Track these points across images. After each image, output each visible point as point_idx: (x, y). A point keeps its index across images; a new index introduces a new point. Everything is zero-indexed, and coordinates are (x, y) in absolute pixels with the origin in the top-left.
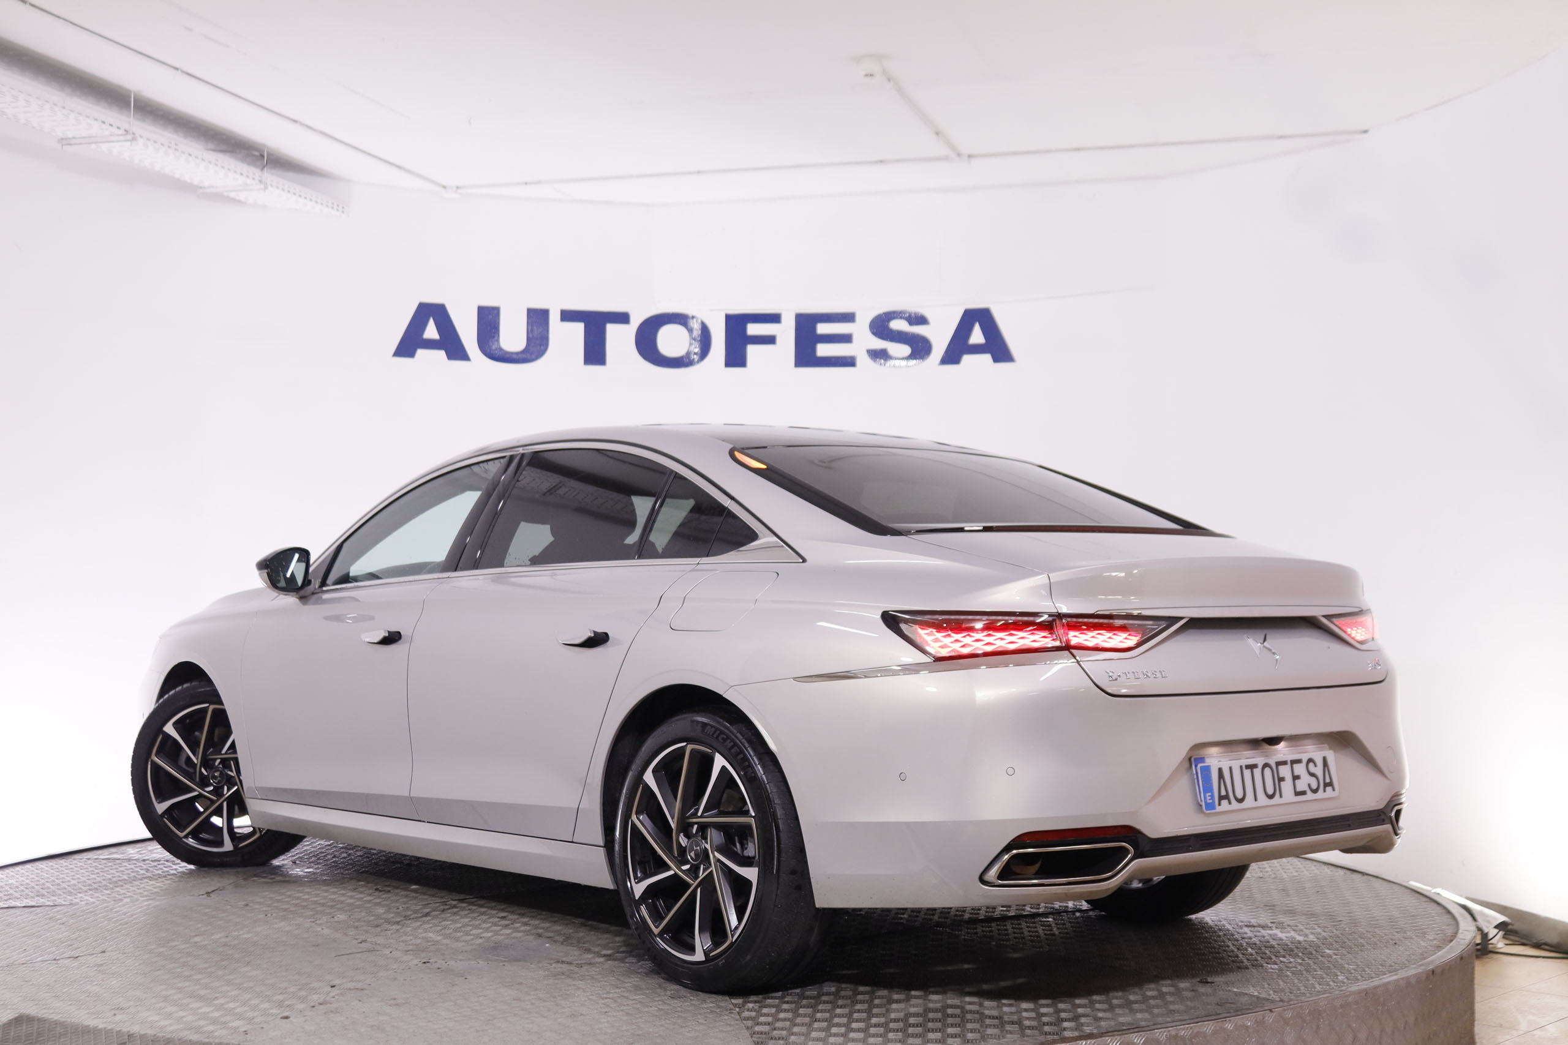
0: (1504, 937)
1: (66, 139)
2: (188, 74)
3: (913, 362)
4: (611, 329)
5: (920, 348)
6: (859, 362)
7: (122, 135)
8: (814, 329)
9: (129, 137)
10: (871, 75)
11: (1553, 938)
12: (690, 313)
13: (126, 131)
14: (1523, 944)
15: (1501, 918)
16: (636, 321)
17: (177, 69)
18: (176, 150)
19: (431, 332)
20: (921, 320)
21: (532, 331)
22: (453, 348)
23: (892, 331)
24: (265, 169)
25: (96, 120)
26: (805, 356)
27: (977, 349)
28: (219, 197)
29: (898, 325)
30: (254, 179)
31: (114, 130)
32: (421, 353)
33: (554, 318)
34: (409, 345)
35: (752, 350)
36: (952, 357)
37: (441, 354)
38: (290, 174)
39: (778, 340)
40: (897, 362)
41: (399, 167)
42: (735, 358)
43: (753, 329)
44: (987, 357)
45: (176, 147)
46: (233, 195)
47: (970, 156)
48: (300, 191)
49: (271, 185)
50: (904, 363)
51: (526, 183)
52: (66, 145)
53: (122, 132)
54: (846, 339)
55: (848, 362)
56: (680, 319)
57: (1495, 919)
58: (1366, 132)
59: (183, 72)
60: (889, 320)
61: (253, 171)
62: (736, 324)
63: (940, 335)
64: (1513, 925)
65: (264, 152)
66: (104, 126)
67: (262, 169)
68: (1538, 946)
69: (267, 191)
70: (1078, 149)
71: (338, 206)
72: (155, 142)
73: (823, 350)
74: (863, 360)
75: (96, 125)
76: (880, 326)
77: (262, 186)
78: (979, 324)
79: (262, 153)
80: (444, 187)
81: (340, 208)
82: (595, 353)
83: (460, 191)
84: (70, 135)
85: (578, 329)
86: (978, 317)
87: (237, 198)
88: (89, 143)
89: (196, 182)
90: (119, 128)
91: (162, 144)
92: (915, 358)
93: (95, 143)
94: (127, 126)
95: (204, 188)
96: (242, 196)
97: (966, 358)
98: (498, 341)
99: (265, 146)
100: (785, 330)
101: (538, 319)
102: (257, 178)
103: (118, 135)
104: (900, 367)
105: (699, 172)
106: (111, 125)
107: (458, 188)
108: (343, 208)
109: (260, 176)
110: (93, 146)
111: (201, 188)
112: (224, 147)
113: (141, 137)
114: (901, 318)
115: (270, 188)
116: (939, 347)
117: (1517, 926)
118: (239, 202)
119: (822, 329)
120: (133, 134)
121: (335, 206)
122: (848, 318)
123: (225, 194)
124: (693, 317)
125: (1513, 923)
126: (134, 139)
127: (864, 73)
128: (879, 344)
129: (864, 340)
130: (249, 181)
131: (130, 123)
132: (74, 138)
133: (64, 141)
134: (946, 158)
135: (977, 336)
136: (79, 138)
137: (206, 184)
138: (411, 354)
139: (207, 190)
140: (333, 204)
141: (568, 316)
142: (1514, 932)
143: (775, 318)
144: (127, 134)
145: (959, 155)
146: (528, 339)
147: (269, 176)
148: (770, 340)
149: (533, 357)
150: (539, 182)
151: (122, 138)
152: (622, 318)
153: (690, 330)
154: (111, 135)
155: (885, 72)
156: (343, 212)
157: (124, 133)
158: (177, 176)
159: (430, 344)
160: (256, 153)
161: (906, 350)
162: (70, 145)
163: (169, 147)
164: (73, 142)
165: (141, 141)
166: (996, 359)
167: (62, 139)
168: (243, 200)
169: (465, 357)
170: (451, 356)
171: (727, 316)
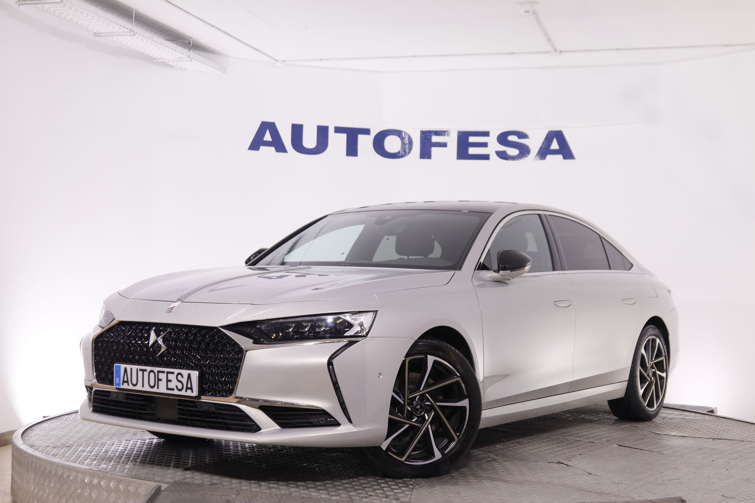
1: (97, 33)
3: (519, 159)
4: (361, 138)
5: (524, 151)
6: (491, 157)
7: (129, 32)
8: (468, 140)
9: (132, 33)
10: (528, 12)
12: (402, 129)
13: (131, 30)
16: (373, 133)
18: (152, 40)
19: (268, 137)
20: (525, 136)
21: (320, 137)
22: (280, 147)
23: (509, 141)
24: (191, 50)
25: (118, 24)
26: (462, 154)
27: (555, 152)
28: (165, 64)
29: (512, 138)
30: (186, 55)
31: (125, 30)
32: (262, 148)
33: (331, 131)
34: (256, 144)
35: (434, 150)
37: (273, 149)
38: (198, 52)
39: (448, 145)
40: (512, 158)
41: (257, 50)
42: (425, 154)
43: (435, 139)
44: (559, 157)
45: (152, 38)
46: (170, 63)
47: (561, 52)
48: (206, 62)
49: (193, 59)
50: (515, 159)
51: (321, 60)
52: (97, 36)
53: (129, 30)
54: (485, 145)
55: (486, 157)
56: (398, 133)
60: (507, 136)
61: (185, 51)
62: (426, 136)
63: (535, 144)
65: (190, 41)
66: (121, 28)
67: (190, 49)
69: (190, 61)
71: (222, 69)
72: (143, 36)
73: (472, 151)
74: (494, 157)
75: (117, 27)
76: (503, 139)
77: (189, 59)
78: (556, 138)
79: (189, 41)
80: (277, 60)
81: (223, 71)
82: (352, 150)
83: (285, 63)
84: (100, 31)
85: (343, 137)
87: (172, 65)
88: (109, 36)
89: (154, 56)
90: (127, 28)
91: (146, 37)
92: (521, 157)
93: (112, 36)
94: (130, 27)
95: (158, 59)
97: (549, 157)
98: (302, 142)
99: (191, 38)
100: (452, 141)
101: (322, 131)
102: (187, 55)
103: (127, 32)
104: (514, 161)
105: (415, 56)
106: (124, 27)
107: (284, 61)
108: (224, 70)
109: (188, 54)
111: (155, 59)
112: (171, 38)
113: (137, 33)
114: (514, 135)
116: (534, 151)
118: (173, 66)
119: (472, 139)
120: (134, 32)
121: (221, 70)
122: (486, 134)
123: (167, 62)
124: (404, 132)
126: (135, 34)
127: (524, 10)
128: (502, 148)
129: (494, 146)
130: (183, 56)
131: (132, 26)
132: (102, 33)
133: (96, 34)
134: (548, 52)
135: (555, 145)
136: (105, 33)
137: (159, 58)
138: (257, 149)
139: (159, 61)
140: (220, 68)
141: (338, 130)
143: (446, 133)
144: (131, 32)
145: (555, 51)
146: (317, 141)
147: (192, 53)
148: (444, 145)
149: (320, 151)
150: (328, 59)
151: (128, 34)
152: (367, 132)
153: (402, 139)
154: (123, 32)
155: (534, 10)
156: (224, 73)
157: (130, 31)
158: (146, 53)
159: (267, 144)
160: (187, 42)
161: (516, 152)
162: (99, 36)
163: (149, 38)
164: (102, 35)
165: (137, 35)
166: (565, 158)
167: (95, 33)
168: (175, 65)
169: (284, 150)
170: (278, 150)
171: (421, 131)
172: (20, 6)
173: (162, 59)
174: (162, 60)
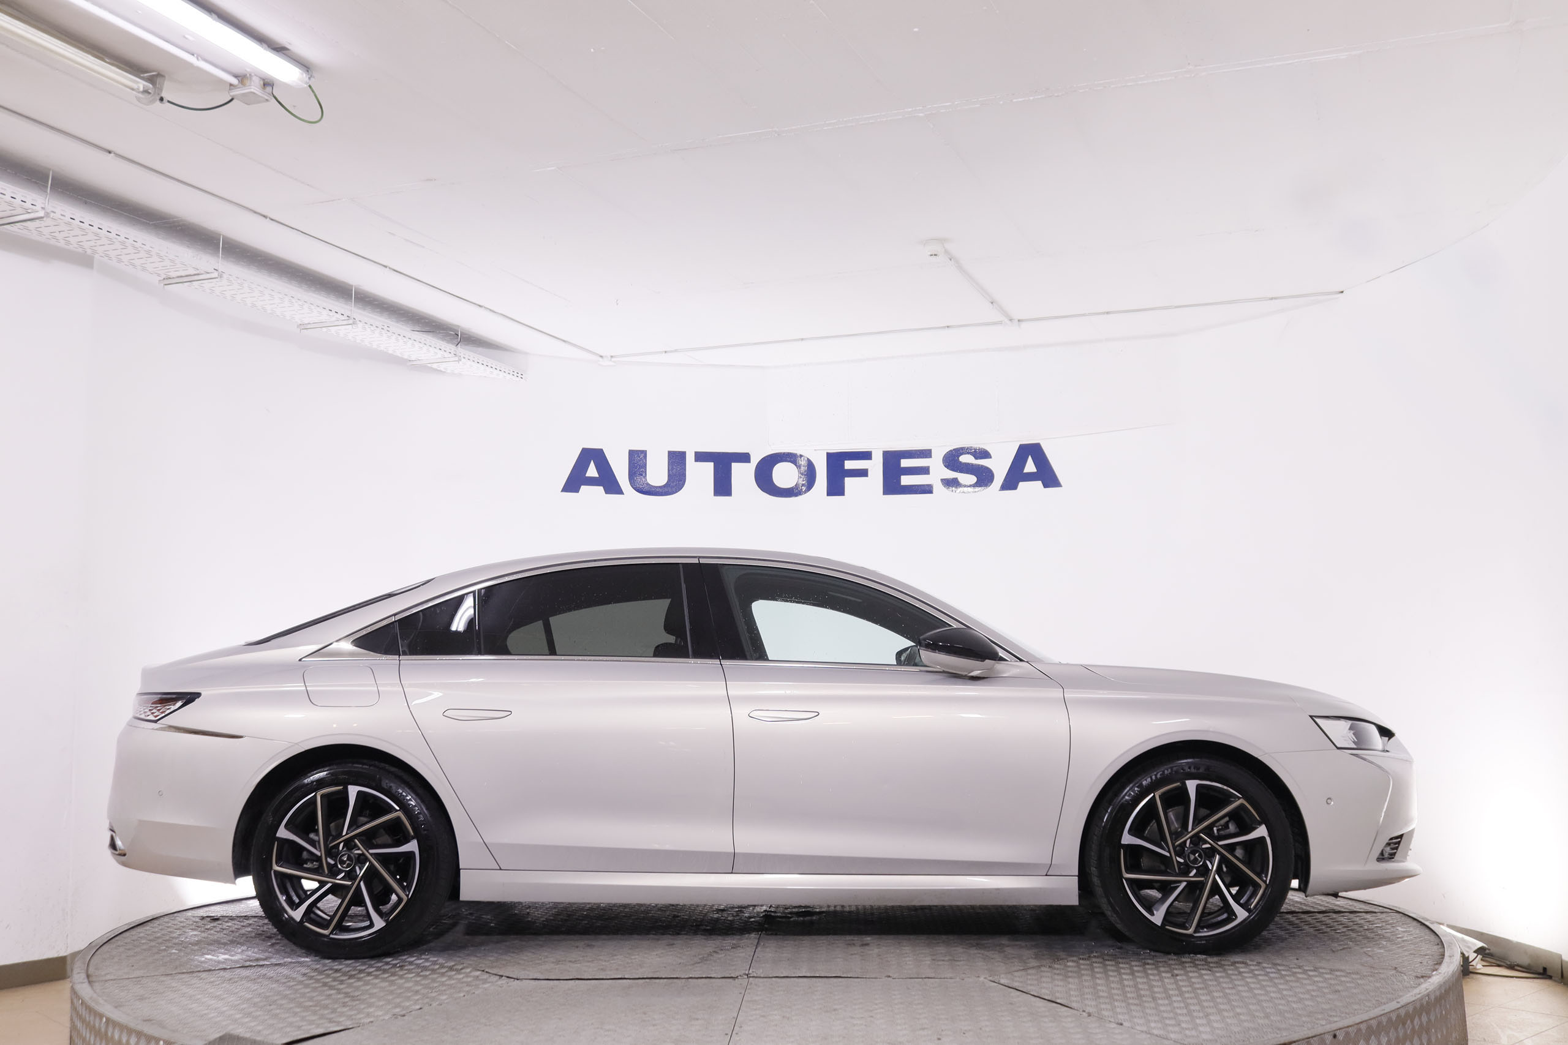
0: (1482, 960)
1: (303, 325)
2: (395, 270)
3: (977, 489)
4: (736, 467)
5: (984, 477)
6: (935, 489)
7: (345, 320)
8: (899, 463)
9: (351, 321)
10: (936, 255)
11: (1525, 961)
12: (799, 453)
13: (349, 317)
14: (1499, 966)
15: (1480, 944)
16: (755, 460)
17: (386, 267)
18: (388, 331)
19: (592, 471)
20: (985, 454)
21: (673, 469)
22: (610, 484)
23: (961, 464)
24: (460, 345)
25: (324, 308)
26: (892, 485)
27: (1030, 477)
28: (424, 368)
29: (966, 459)
30: (450, 353)
31: (338, 316)
32: (584, 488)
33: (690, 458)
34: (574, 483)
35: (848, 481)
36: (1010, 484)
37: (600, 489)
38: (480, 349)
39: (870, 473)
40: (966, 489)
41: (564, 341)
42: (836, 488)
43: (849, 465)
44: (1039, 484)
45: (388, 329)
46: (435, 366)
47: (1019, 321)
48: (488, 362)
49: (465, 358)
50: (970, 489)
51: (666, 352)
52: (303, 329)
53: (345, 317)
54: (925, 471)
55: (927, 490)
56: (791, 458)
57: (1475, 944)
58: (1342, 292)
59: (390, 268)
60: (958, 456)
61: (450, 347)
62: (836, 461)
63: (1000, 465)
64: (1489, 950)
65: (458, 332)
66: (331, 314)
67: (457, 345)
68: (1511, 967)
69: (460, 362)
70: (1108, 313)
71: (518, 373)
72: (372, 325)
73: (906, 480)
74: (938, 487)
75: (325, 312)
76: (952, 460)
77: (457, 359)
78: (1032, 456)
80: (601, 356)
81: (519, 375)
82: (723, 486)
83: (613, 359)
84: (306, 321)
85: (710, 466)
86: (1031, 451)
87: (438, 369)
88: (321, 328)
89: (406, 357)
90: (343, 315)
91: (377, 327)
92: (980, 486)
93: (326, 327)
94: (348, 313)
95: (412, 361)
96: (442, 367)
97: (1022, 485)
98: (645, 477)
99: (458, 326)
100: (875, 467)
101: (677, 459)
102: (453, 352)
103: (343, 320)
104: (968, 492)
105: (802, 339)
106: (336, 312)
107: (612, 357)
108: (522, 375)
109: (455, 351)
110: (324, 330)
111: (410, 361)
112: (427, 329)
113: (360, 321)
114: (968, 453)
115: (463, 360)
116: (1000, 476)
117: (1494, 950)
118: (440, 371)
119: (905, 463)
120: (354, 319)
121: (515, 374)
122: (926, 454)
123: (429, 365)
124: (801, 456)
125: (1489, 948)
126: (355, 323)
127: (929, 253)
128: (951, 474)
129: (939, 471)
130: (446, 355)
131: (351, 310)
132: (309, 324)
133: (303, 327)
134: (1000, 323)
135: (1030, 467)
136: (313, 323)
137: (413, 358)
138: (576, 490)
139: (415, 363)
140: (514, 372)
141: (701, 457)
142: (1491, 955)
143: (866, 455)
144: (348, 320)
145: (1011, 320)
146: (669, 475)
147: (462, 350)
148: (863, 473)
149: (674, 489)
150: (676, 351)
151: (345, 322)
152: (744, 458)
153: (799, 467)
154: (337, 320)
155: (946, 252)
156: (521, 378)
158: (390, 352)
159: (592, 482)
160: (453, 333)
161: (972, 479)
162: (307, 329)
163: (383, 329)
164: (309, 326)
165: (360, 325)
166: (1046, 486)
167: (301, 324)
168: (443, 370)
169: (619, 491)
170: (608, 491)
171: (828, 454)
172: (165, 286)
173: (419, 360)
174: (418, 363)
